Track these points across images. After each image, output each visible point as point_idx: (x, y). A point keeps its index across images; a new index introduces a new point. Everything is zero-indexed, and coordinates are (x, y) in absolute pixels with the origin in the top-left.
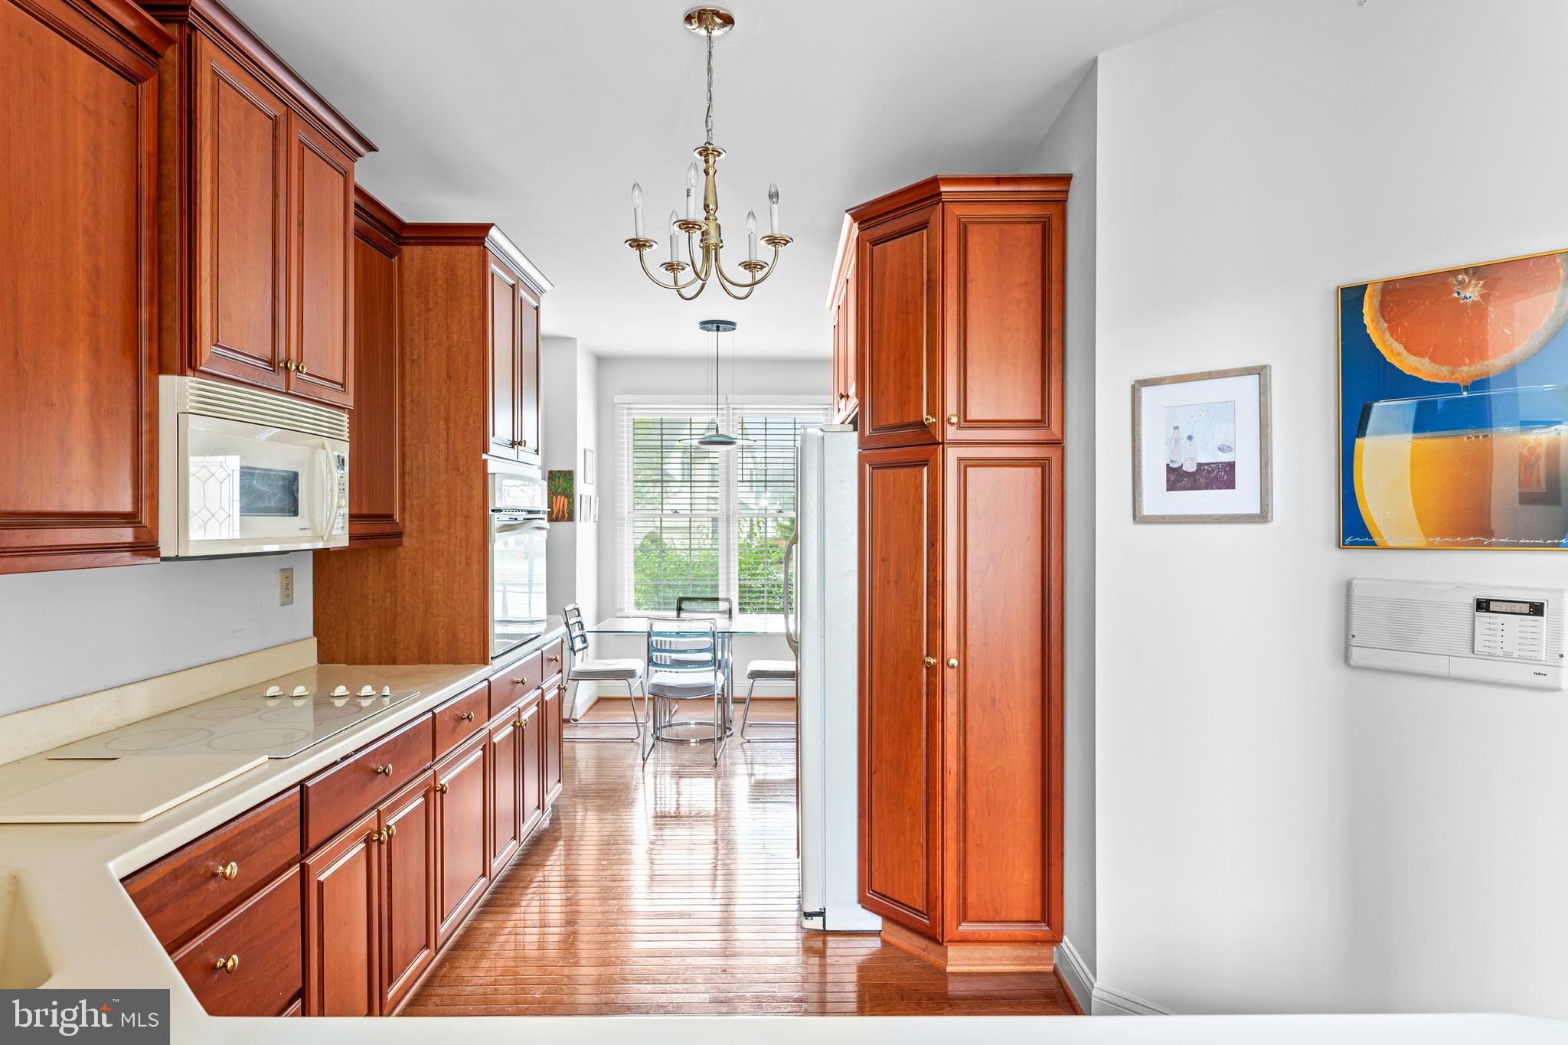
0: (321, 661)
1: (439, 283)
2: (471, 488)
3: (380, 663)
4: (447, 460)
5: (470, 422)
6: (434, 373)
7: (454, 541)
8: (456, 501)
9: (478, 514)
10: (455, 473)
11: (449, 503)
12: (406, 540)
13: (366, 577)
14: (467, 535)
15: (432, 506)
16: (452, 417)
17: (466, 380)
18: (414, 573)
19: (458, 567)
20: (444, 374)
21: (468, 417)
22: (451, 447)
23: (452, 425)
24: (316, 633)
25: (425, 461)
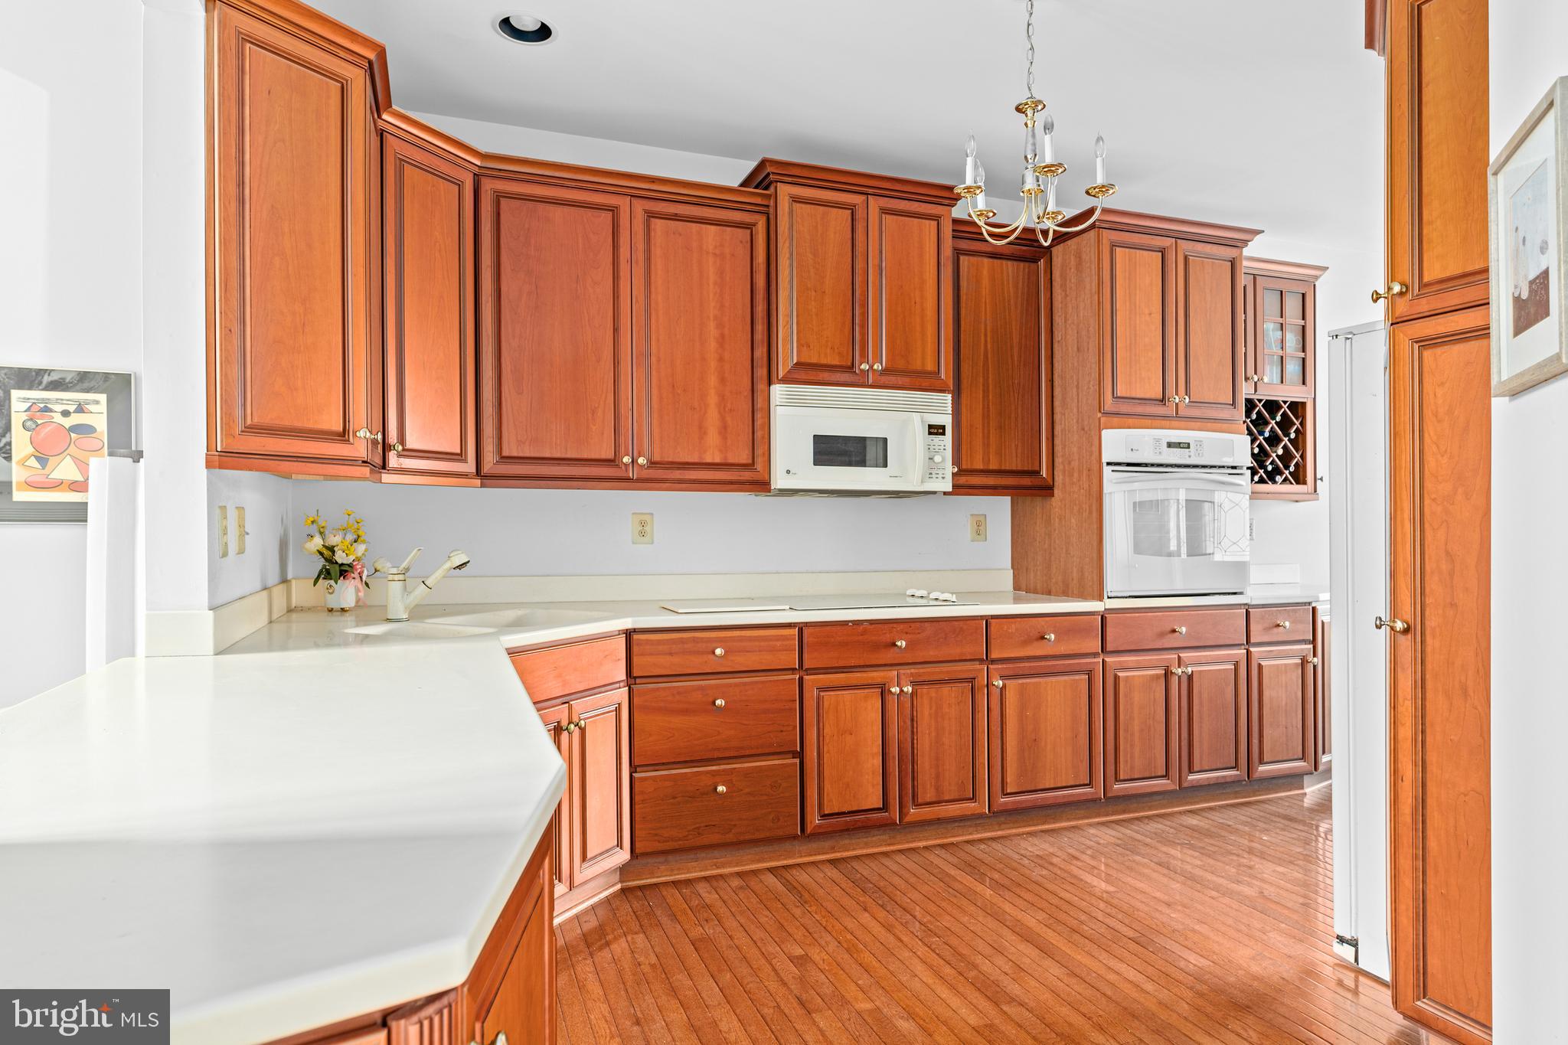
0: (1015, 589)
1: (1072, 270)
2: (1092, 445)
3: (1043, 594)
4: (1077, 422)
5: (1091, 386)
6: (1070, 349)
7: (1082, 491)
8: (1083, 457)
9: (1095, 468)
10: (1082, 432)
11: (1079, 459)
12: (1056, 491)
13: (1036, 523)
14: (1089, 486)
15: (1070, 463)
16: (1080, 385)
17: (1088, 349)
18: (1060, 519)
19: (1084, 514)
20: (1075, 349)
21: (1089, 381)
22: (1080, 410)
23: (1080, 390)
24: (1013, 567)
25: (1065, 425)
